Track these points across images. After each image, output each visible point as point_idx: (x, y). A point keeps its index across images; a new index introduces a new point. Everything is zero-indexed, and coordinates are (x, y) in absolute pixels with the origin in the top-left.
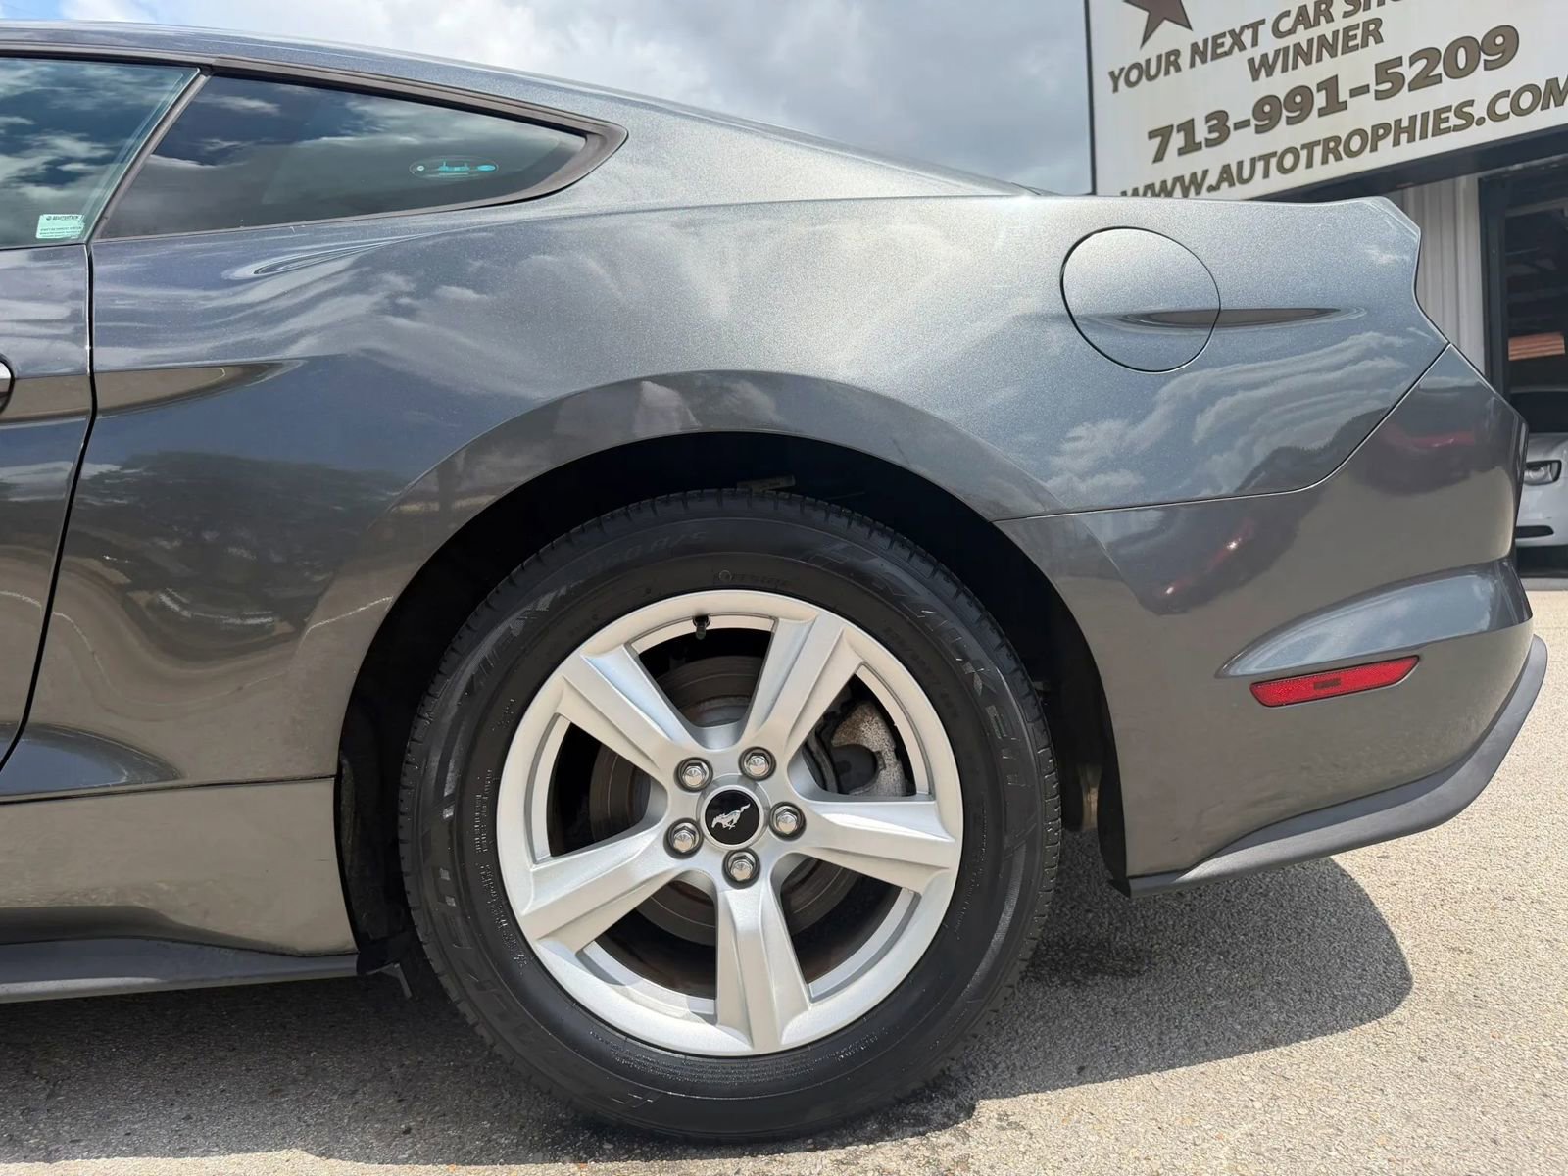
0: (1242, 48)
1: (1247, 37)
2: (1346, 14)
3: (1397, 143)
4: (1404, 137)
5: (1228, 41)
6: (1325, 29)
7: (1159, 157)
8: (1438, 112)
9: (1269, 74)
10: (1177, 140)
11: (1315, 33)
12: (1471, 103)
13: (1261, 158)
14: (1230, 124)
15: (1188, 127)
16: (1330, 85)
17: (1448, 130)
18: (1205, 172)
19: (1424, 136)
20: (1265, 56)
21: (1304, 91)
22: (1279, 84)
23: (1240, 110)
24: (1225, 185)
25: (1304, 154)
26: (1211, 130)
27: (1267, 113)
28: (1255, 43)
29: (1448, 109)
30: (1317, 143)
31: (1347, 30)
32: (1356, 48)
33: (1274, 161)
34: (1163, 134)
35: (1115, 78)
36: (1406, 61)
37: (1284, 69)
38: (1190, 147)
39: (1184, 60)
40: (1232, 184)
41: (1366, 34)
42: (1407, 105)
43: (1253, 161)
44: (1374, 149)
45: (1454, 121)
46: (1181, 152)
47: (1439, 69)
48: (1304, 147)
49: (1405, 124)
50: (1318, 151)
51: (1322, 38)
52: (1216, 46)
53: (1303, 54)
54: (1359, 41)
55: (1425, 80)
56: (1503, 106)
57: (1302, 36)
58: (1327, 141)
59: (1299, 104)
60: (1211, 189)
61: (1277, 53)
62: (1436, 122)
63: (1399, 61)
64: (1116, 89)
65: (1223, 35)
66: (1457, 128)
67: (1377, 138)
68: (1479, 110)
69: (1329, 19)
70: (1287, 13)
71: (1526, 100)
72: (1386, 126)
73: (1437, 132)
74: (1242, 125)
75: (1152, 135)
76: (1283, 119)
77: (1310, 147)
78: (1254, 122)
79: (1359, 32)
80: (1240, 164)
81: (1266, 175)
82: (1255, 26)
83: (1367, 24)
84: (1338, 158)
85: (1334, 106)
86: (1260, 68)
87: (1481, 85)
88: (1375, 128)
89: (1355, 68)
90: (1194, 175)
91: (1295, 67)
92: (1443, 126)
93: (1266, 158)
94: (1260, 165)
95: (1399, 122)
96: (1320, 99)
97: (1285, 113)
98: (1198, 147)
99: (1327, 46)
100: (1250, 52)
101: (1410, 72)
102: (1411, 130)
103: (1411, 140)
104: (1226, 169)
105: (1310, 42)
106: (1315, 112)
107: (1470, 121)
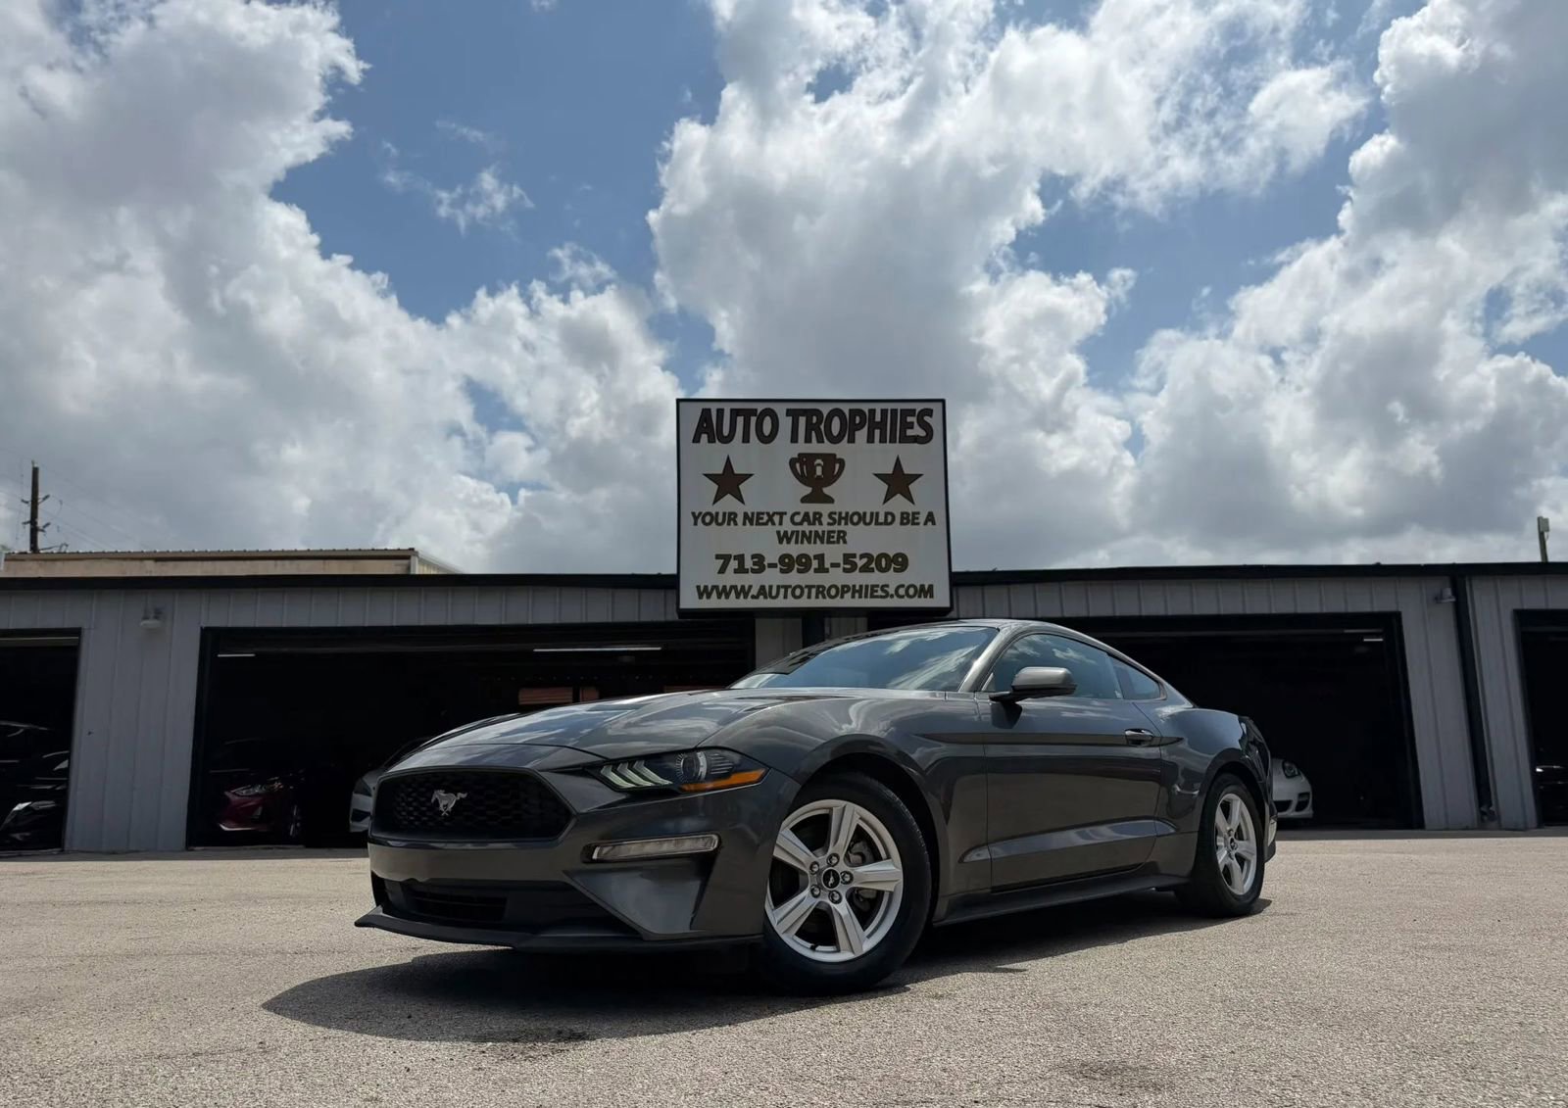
0: (774, 524)
1: (776, 519)
2: (829, 524)
3: (853, 597)
4: (857, 595)
5: (766, 518)
6: (817, 527)
7: (722, 570)
8: (873, 586)
9: (788, 542)
10: (734, 564)
11: (813, 528)
12: (887, 586)
13: (783, 587)
14: (766, 563)
15: (740, 558)
16: (820, 558)
17: (877, 597)
18: (750, 587)
19: (866, 597)
20: (786, 532)
21: (806, 556)
22: (794, 549)
23: (772, 557)
24: (762, 597)
25: (806, 590)
26: (755, 564)
27: (787, 563)
28: (781, 523)
29: (877, 586)
30: (813, 586)
31: (829, 532)
32: (833, 542)
33: (790, 590)
34: (726, 559)
35: (696, 518)
36: (858, 556)
37: (797, 542)
38: (741, 570)
39: (740, 519)
40: (765, 597)
41: (839, 538)
42: (858, 579)
43: (778, 587)
44: (842, 597)
45: (880, 593)
46: (736, 571)
47: (873, 565)
48: (806, 586)
49: (857, 588)
50: (814, 591)
51: (816, 532)
52: (758, 518)
53: (806, 537)
54: (835, 539)
55: (866, 569)
56: (902, 591)
57: (806, 527)
58: (819, 587)
59: (803, 563)
60: (753, 597)
61: (793, 533)
62: (871, 591)
63: (854, 556)
64: (696, 524)
65: (763, 514)
66: (881, 597)
67: (843, 593)
68: (891, 591)
69: (821, 524)
70: (798, 513)
71: (911, 591)
72: (847, 586)
73: (872, 596)
74: (772, 566)
75: (718, 557)
76: (795, 569)
77: (810, 587)
78: (779, 566)
79: (836, 535)
80: (771, 587)
81: (785, 597)
82: (782, 514)
83: (839, 532)
84: (824, 597)
85: (821, 569)
86: (783, 538)
87: (892, 579)
88: (843, 587)
89: (833, 553)
90: (743, 587)
91: (802, 542)
92: (875, 594)
93: (786, 587)
94: (782, 591)
95: (854, 586)
96: (815, 564)
97: (796, 566)
98: (746, 571)
99: (819, 537)
100: (777, 527)
101: (860, 563)
102: (860, 591)
103: (860, 597)
104: (762, 588)
105: (810, 532)
106: (812, 570)
107: (887, 595)
